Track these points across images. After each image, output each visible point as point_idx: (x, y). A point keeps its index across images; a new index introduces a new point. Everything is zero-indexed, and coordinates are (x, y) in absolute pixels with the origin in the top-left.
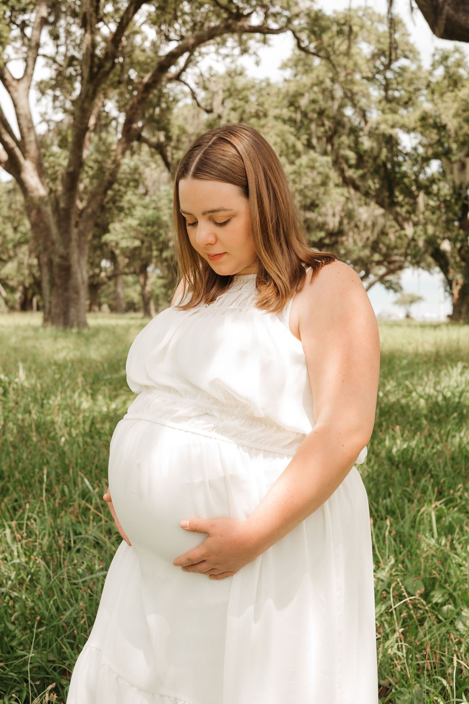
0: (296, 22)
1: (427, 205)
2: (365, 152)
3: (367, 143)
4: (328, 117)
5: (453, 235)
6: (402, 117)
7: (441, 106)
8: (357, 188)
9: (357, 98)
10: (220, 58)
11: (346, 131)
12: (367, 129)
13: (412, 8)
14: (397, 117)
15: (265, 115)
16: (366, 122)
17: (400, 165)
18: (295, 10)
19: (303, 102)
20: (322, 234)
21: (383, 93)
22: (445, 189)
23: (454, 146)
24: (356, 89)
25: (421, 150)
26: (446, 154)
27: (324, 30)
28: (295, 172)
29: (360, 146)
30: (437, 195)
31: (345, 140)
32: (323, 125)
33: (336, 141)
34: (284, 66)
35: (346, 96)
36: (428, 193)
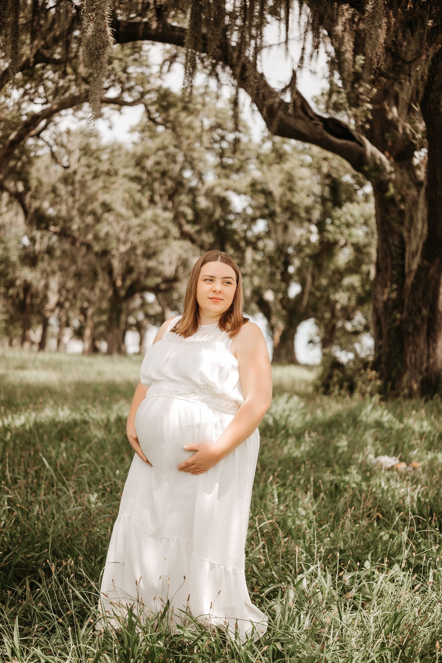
0: (147, 97)
1: (254, 260)
2: (202, 210)
3: (203, 203)
4: (171, 178)
5: (275, 287)
6: (235, 181)
7: (268, 174)
8: (193, 241)
9: (196, 162)
10: (76, 120)
11: (186, 190)
12: (203, 190)
13: (253, 110)
14: (230, 182)
15: (116, 173)
16: (203, 184)
17: (230, 222)
18: (148, 87)
19: (149, 163)
20: (158, 280)
21: (218, 160)
22: (270, 245)
23: (278, 210)
24: (196, 155)
25: (250, 211)
26: (271, 216)
27: (171, 105)
28: (139, 225)
29: (197, 205)
30: (263, 251)
31: (184, 198)
32: (165, 184)
33: (177, 199)
34: (132, 130)
35: (186, 160)
36: (255, 248)
